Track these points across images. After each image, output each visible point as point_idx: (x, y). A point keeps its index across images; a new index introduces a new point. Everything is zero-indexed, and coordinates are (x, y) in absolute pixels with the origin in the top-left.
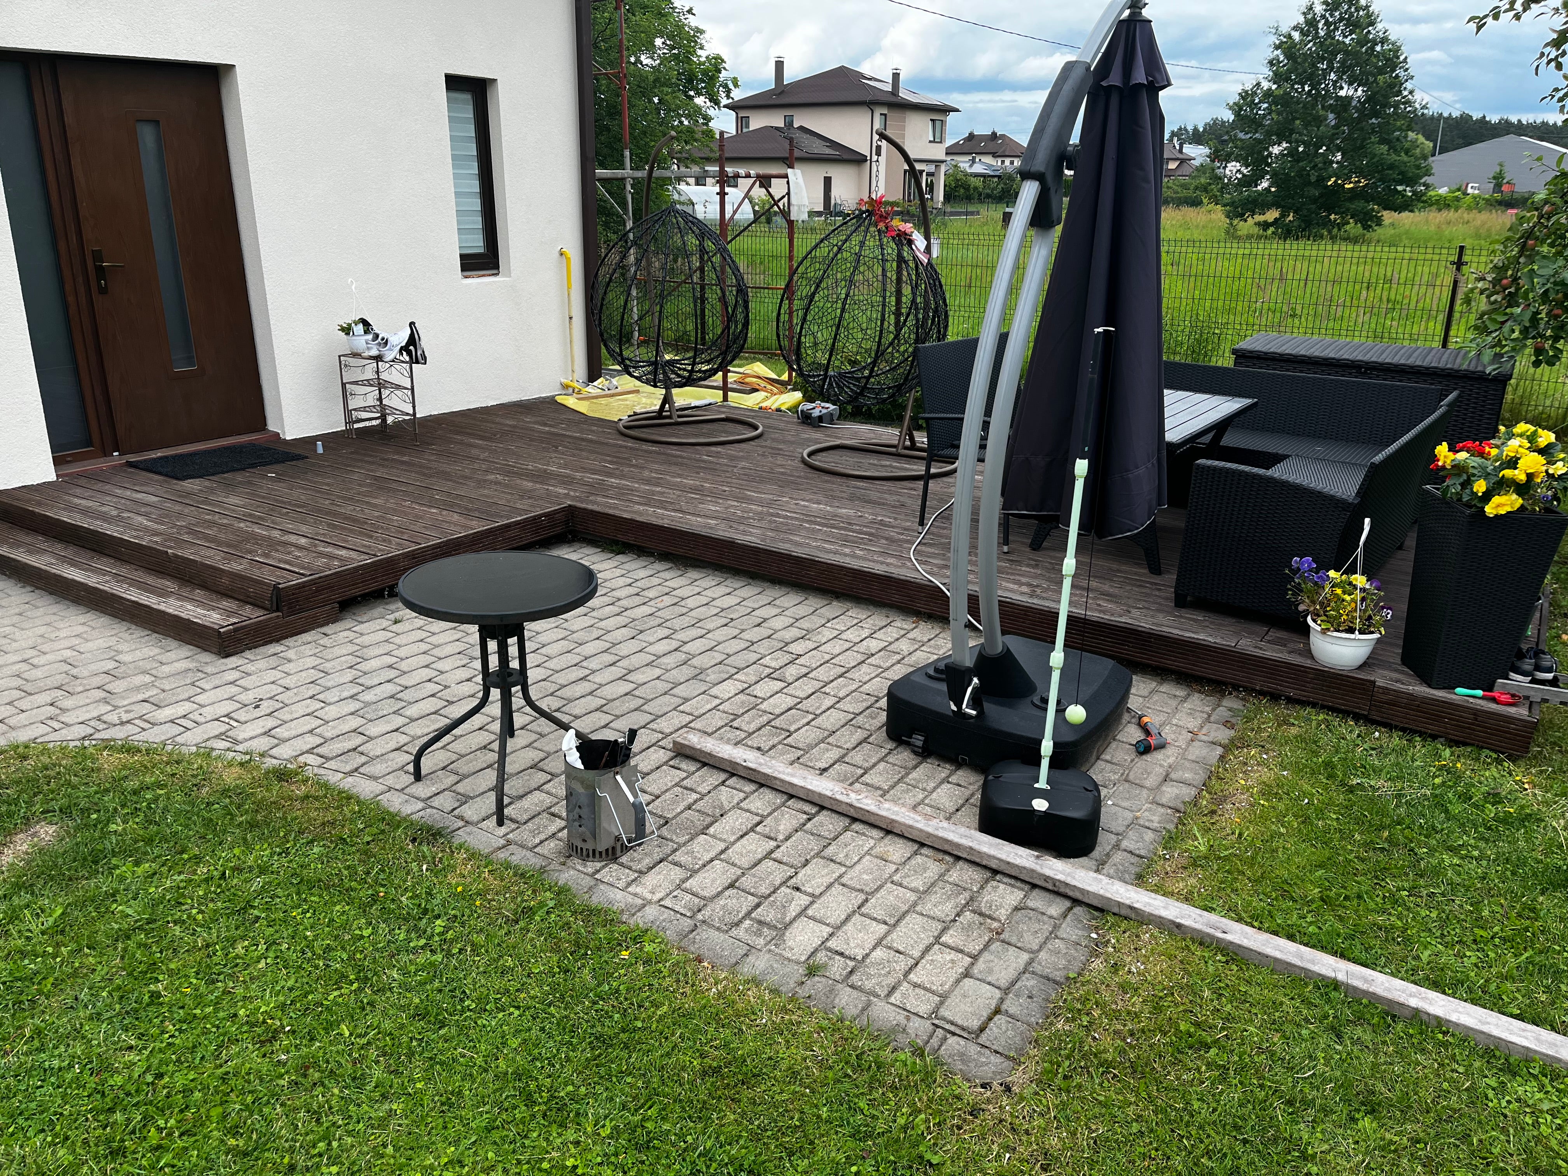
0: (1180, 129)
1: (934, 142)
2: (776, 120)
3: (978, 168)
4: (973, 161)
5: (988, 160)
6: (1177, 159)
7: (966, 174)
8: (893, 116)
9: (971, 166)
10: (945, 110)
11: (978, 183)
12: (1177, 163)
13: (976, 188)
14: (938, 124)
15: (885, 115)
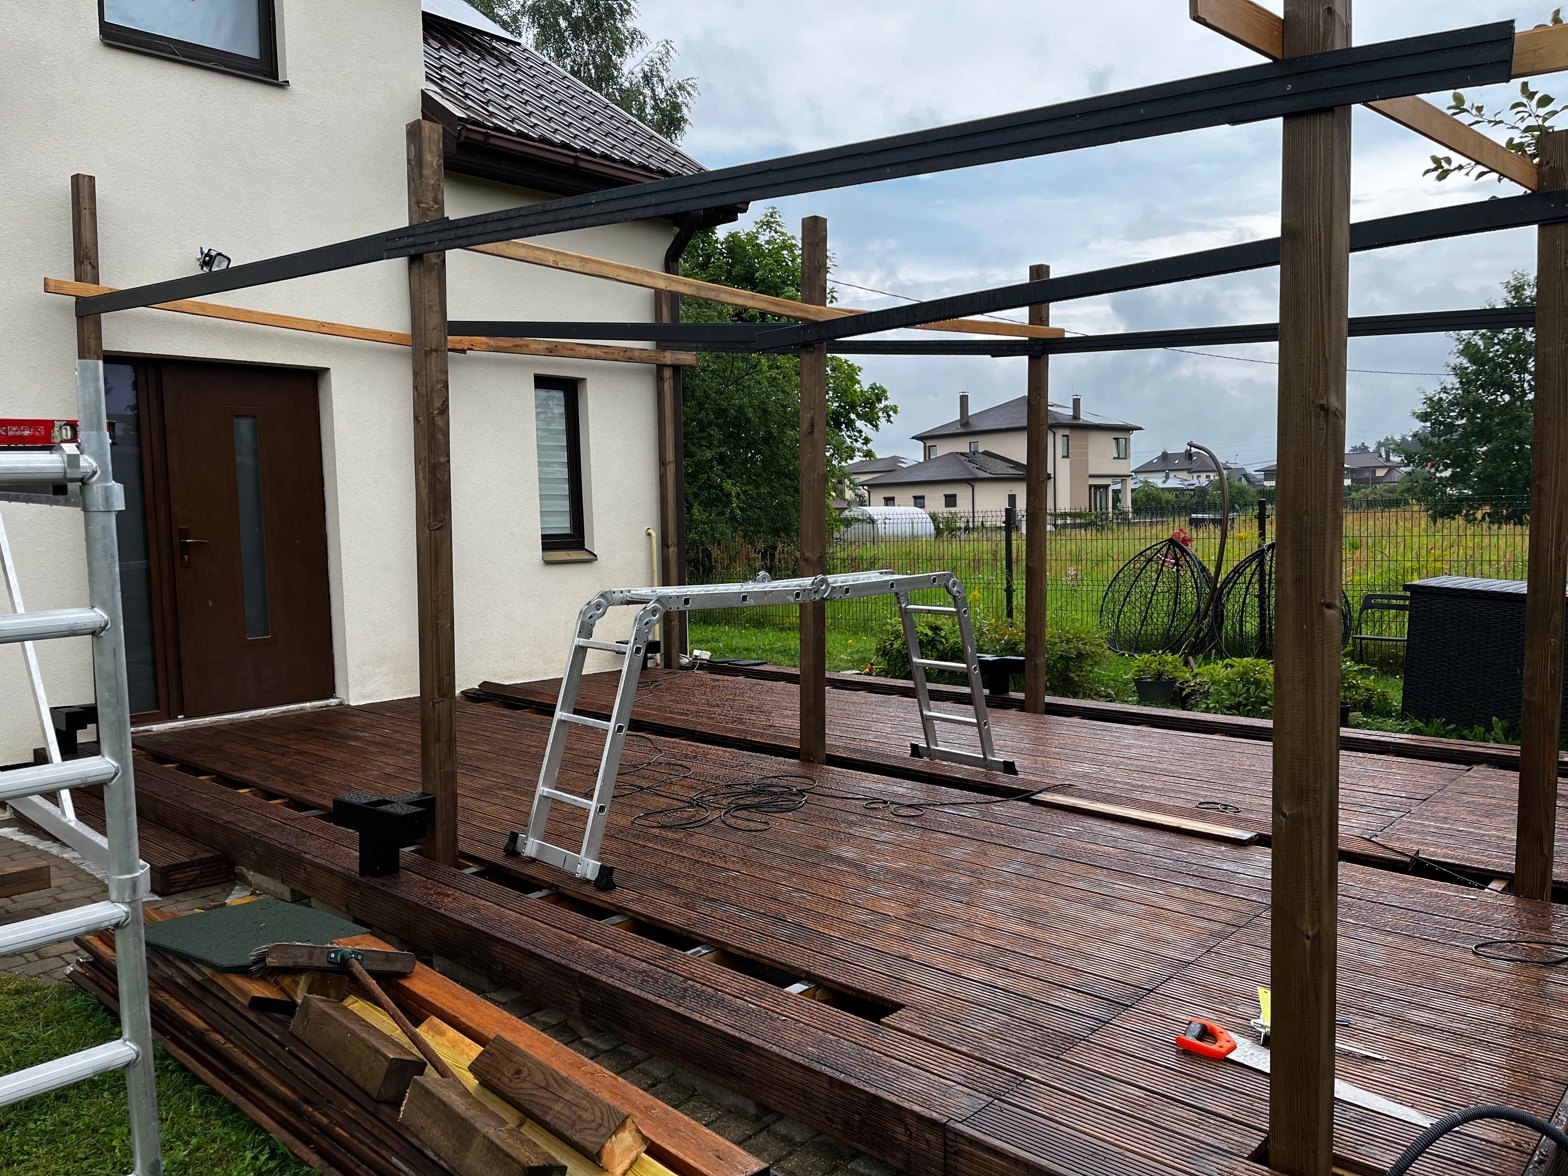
0: (1387, 439)
1: (1118, 458)
2: (962, 446)
3: (1173, 483)
4: (1167, 477)
5: (1184, 475)
6: (1385, 467)
7: (1157, 489)
8: (1075, 436)
9: (1164, 482)
10: (1128, 429)
11: (1171, 497)
12: (1386, 470)
13: (1167, 502)
14: (1122, 442)
15: (1067, 436)
